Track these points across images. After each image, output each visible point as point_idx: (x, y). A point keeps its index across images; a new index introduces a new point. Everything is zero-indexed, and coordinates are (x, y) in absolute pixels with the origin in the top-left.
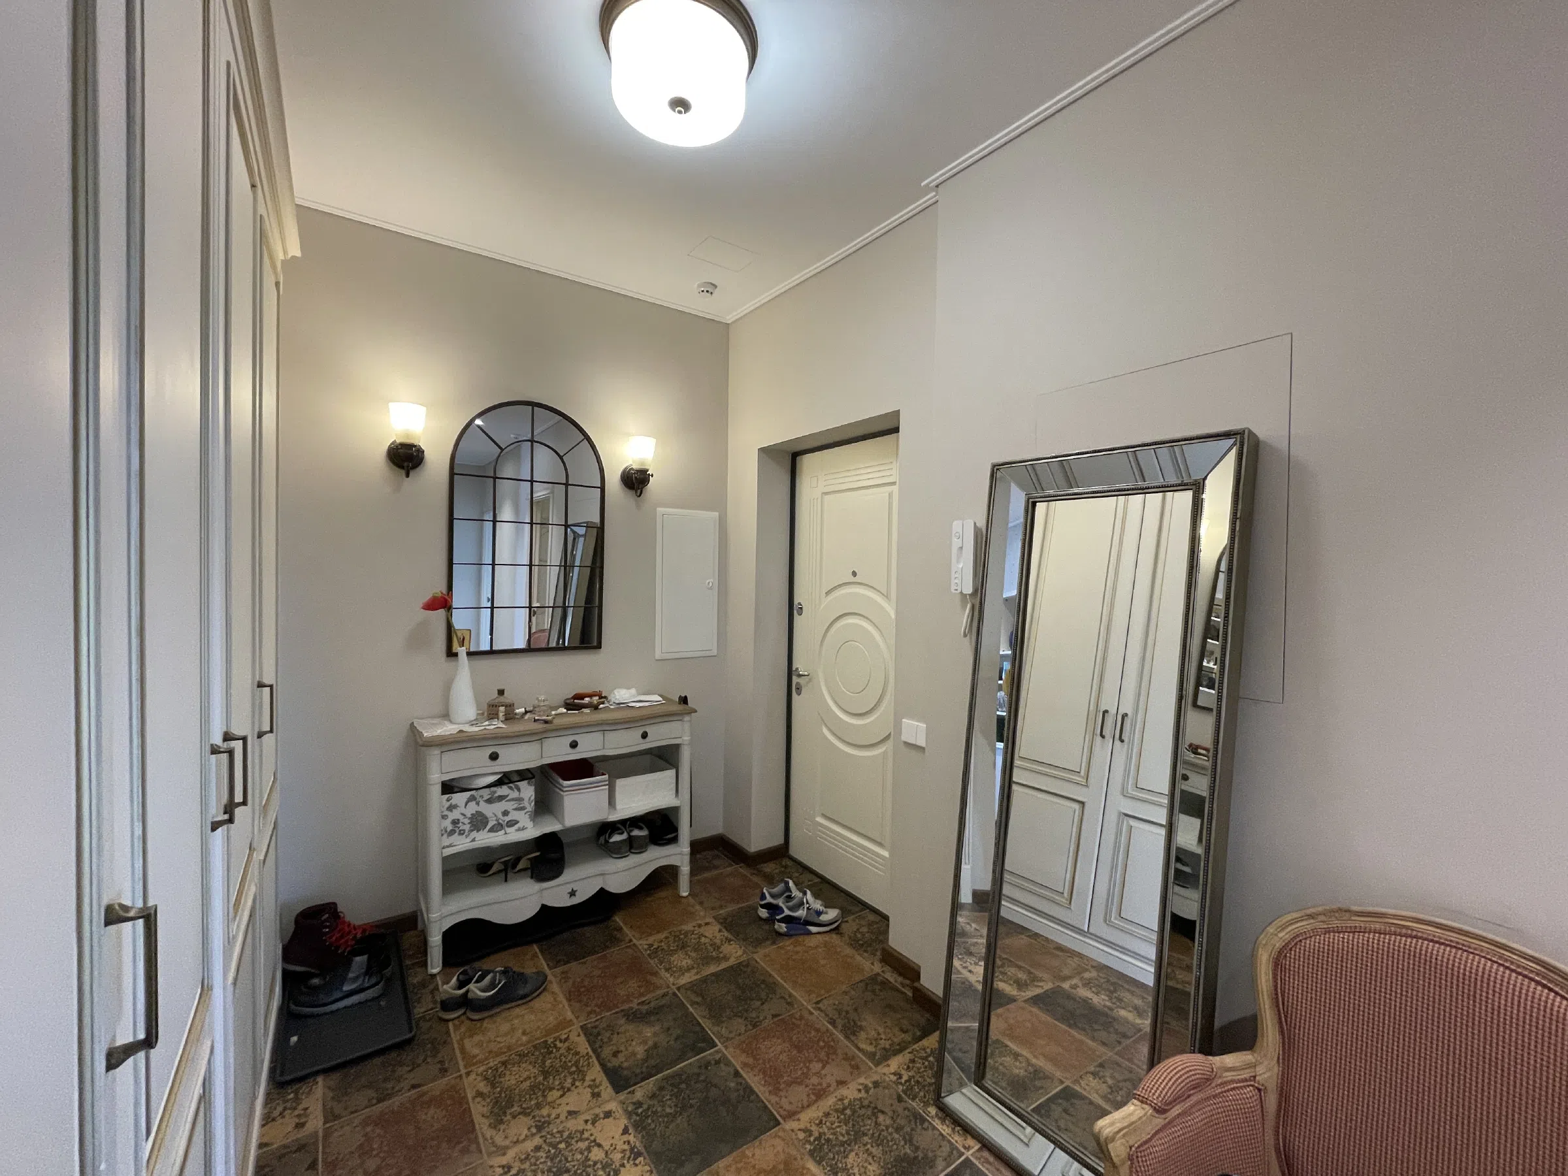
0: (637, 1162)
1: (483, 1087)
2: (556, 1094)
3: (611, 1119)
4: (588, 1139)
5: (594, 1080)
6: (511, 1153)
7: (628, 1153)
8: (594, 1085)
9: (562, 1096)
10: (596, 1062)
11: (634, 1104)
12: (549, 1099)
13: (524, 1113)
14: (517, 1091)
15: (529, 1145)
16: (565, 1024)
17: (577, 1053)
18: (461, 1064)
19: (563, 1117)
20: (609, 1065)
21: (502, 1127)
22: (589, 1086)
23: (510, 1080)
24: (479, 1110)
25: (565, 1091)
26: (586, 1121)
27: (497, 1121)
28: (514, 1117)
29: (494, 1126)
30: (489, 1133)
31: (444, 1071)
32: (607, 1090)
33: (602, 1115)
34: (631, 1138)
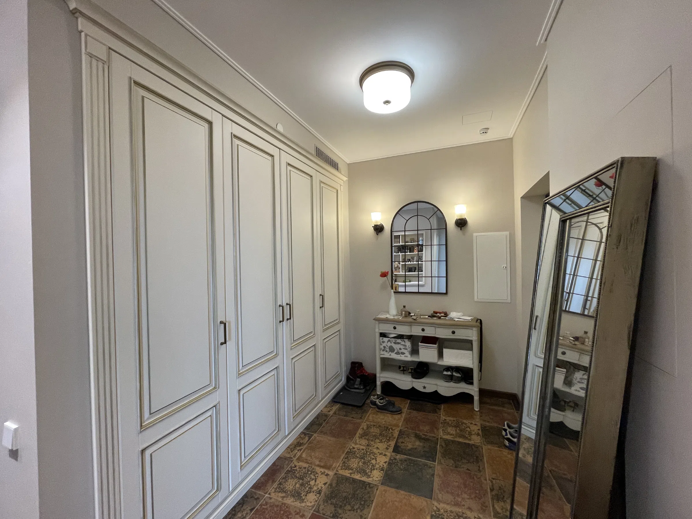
0: (381, 472)
1: (365, 428)
2: (378, 441)
3: (385, 457)
4: (375, 457)
5: (390, 445)
6: (357, 446)
7: (381, 468)
8: (389, 446)
9: (379, 442)
10: (395, 441)
11: (394, 458)
12: (376, 441)
13: (368, 440)
14: (371, 434)
15: (362, 447)
16: (397, 426)
17: (393, 435)
18: (365, 419)
19: (375, 447)
20: (398, 444)
21: (360, 439)
22: (388, 445)
23: (372, 430)
24: (360, 431)
25: (381, 442)
26: (379, 453)
27: (361, 437)
28: (365, 439)
29: (359, 438)
30: (357, 438)
31: (361, 418)
32: (391, 449)
33: (383, 454)
34: (385, 466)
